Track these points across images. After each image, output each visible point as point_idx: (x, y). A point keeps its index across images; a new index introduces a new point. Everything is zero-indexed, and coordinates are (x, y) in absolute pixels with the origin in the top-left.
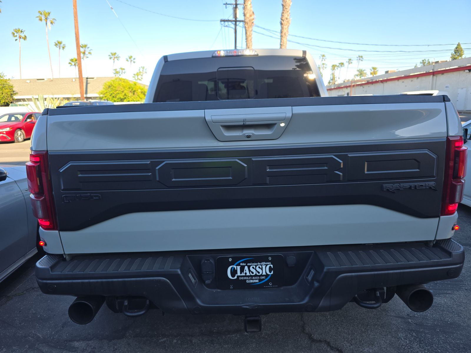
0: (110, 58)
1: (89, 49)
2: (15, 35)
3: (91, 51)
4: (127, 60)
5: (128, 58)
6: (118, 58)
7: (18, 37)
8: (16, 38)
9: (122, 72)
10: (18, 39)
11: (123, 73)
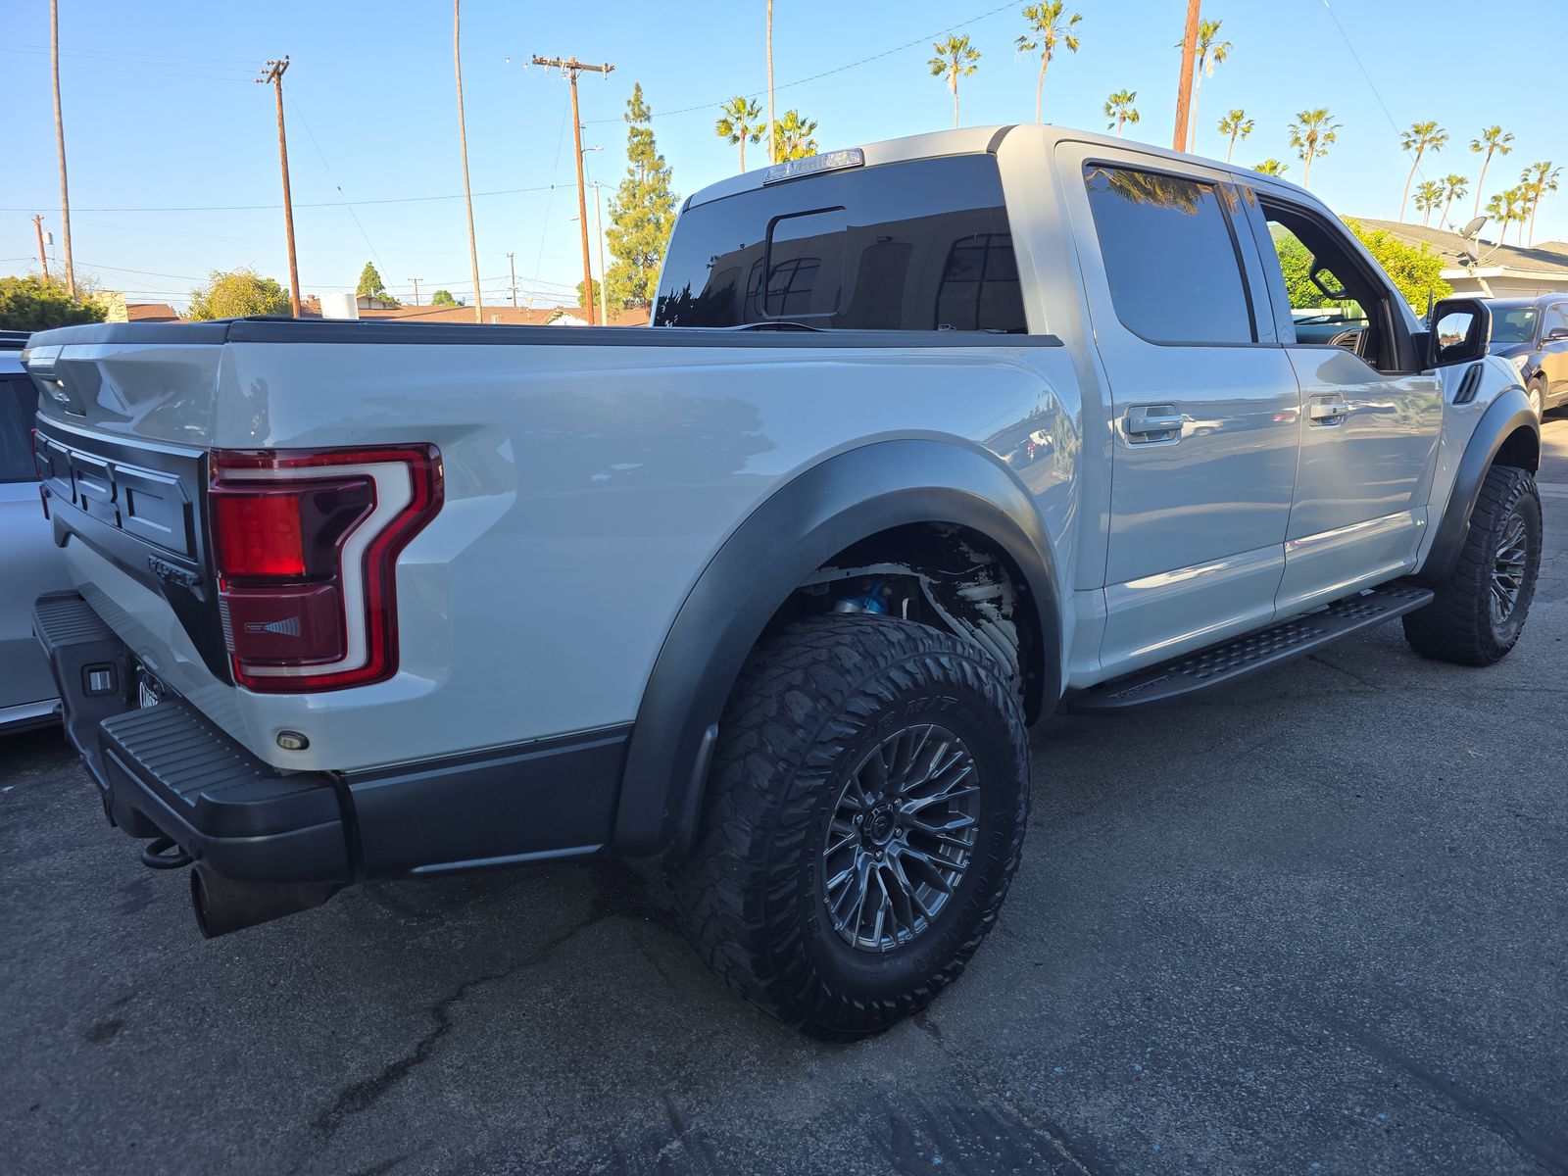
0: (1407, 145)
1: (1331, 124)
2: (1111, 112)
3: (1336, 131)
4: (1476, 146)
5: (1480, 138)
6: (1437, 143)
7: (1118, 115)
8: (1111, 120)
9: (1452, 191)
10: (1117, 123)
11: (1454, 197)
